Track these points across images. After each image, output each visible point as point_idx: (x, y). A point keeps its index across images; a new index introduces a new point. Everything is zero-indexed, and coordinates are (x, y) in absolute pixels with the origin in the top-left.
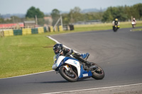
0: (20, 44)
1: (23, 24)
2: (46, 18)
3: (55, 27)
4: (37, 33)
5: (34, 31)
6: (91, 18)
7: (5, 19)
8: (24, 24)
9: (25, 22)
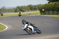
6: (10, 11)
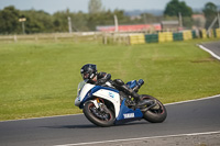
0: (156, 56)
1: (159, 25)
2: (195, 17)
3: (210, 30)
4: (182, 39)
5: (178, 37)
7: (133, 18)
8: (162, 26)
9: (164, 23)
